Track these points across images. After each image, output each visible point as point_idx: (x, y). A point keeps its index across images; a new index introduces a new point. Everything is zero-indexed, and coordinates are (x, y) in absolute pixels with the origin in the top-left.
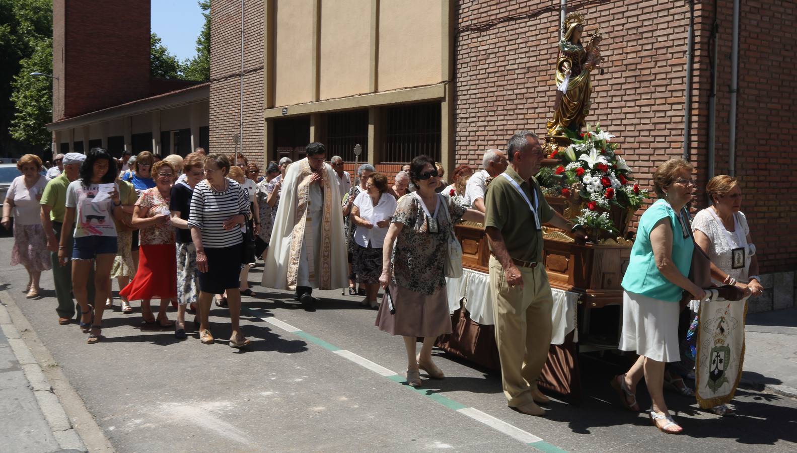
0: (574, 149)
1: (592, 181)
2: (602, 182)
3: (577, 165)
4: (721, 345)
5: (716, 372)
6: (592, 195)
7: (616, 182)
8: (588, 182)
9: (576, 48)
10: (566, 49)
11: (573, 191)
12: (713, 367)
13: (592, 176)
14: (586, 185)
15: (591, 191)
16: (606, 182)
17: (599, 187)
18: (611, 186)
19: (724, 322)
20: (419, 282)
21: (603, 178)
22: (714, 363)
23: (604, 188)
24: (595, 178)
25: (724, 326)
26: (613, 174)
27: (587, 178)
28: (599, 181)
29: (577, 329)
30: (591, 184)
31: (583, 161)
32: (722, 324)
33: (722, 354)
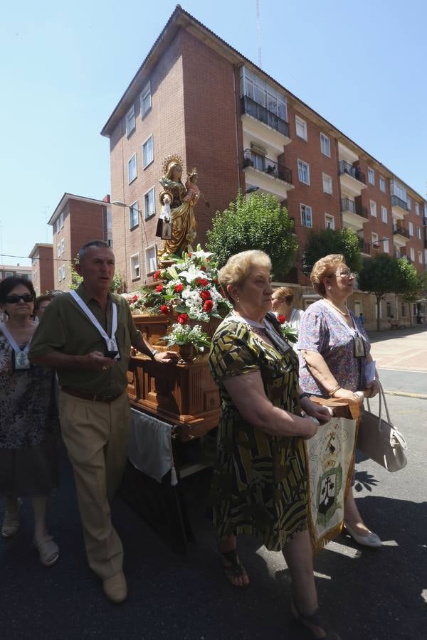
0: (176, 268)
1: (192, 296)
2: (201, 295)
3: (178, 282)
4: (332, 467)
5: (326, 501)
6: (191, 309)
7: (216, 295)
8: (186, 297)
9: (176, 184)
10: (166, 185)
11: (171, 306)
12: (322, 497)
13: (191, 290)
14: (184, 299)
15: (190, 305)
16: (206, 296)
17: (198, 301)
18: (211, 299)
19: (334, 439)
20: (8, 435)
21: (203, 292)
22: (324, 491)
23: (204, 301)
24: (194, 292)
25: (334, 443)
26: (214, 288)
27: (186, 293)
28: (197, 295)
29: (173, 468)
30: (190, 298)
31: (183, 277)
32: (332, 442)
33: (333, 478)
